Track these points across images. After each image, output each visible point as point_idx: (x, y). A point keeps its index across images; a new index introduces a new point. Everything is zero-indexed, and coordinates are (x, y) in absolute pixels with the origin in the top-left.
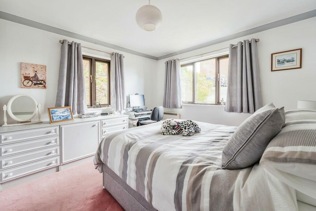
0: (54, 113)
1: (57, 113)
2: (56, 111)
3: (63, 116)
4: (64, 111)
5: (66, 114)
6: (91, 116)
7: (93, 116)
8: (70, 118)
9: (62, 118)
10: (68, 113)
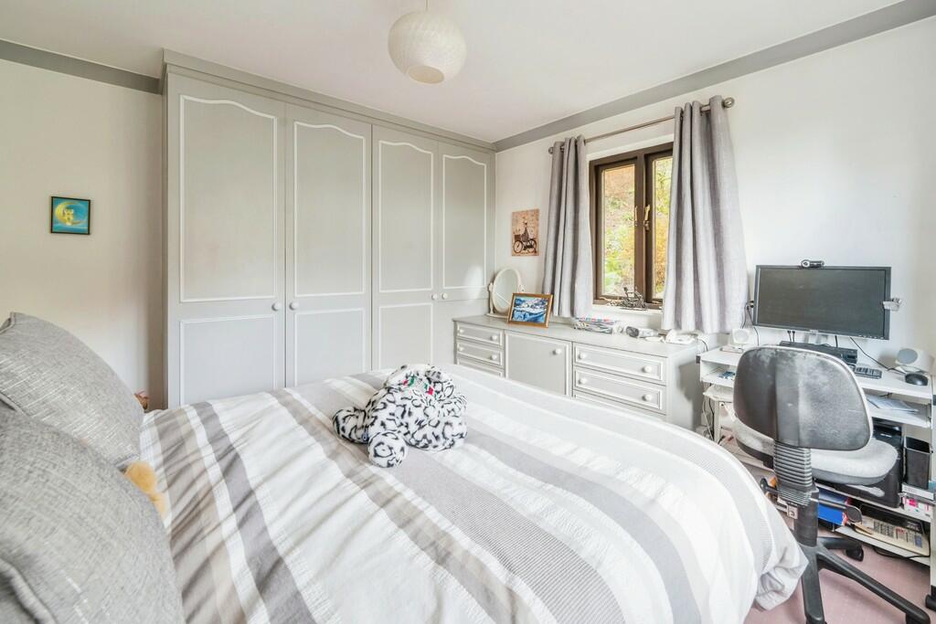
0: (518, 305)
1: (523, 305)
2: (524, 301)
3: (531, 314)
4: (536, 304)
5: (538, 310)
6: (594, 328)
7: (598, 329)
8: (541, 320)
9: (528, 317)
10: (542, 310)
